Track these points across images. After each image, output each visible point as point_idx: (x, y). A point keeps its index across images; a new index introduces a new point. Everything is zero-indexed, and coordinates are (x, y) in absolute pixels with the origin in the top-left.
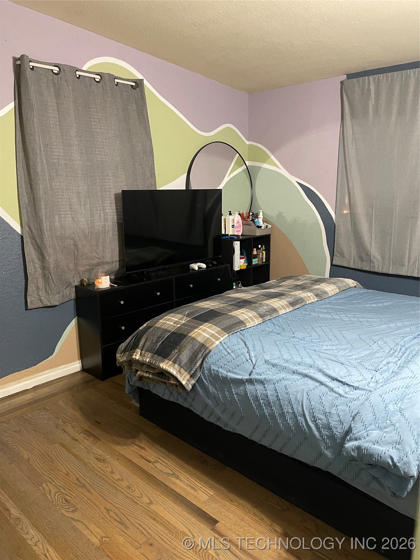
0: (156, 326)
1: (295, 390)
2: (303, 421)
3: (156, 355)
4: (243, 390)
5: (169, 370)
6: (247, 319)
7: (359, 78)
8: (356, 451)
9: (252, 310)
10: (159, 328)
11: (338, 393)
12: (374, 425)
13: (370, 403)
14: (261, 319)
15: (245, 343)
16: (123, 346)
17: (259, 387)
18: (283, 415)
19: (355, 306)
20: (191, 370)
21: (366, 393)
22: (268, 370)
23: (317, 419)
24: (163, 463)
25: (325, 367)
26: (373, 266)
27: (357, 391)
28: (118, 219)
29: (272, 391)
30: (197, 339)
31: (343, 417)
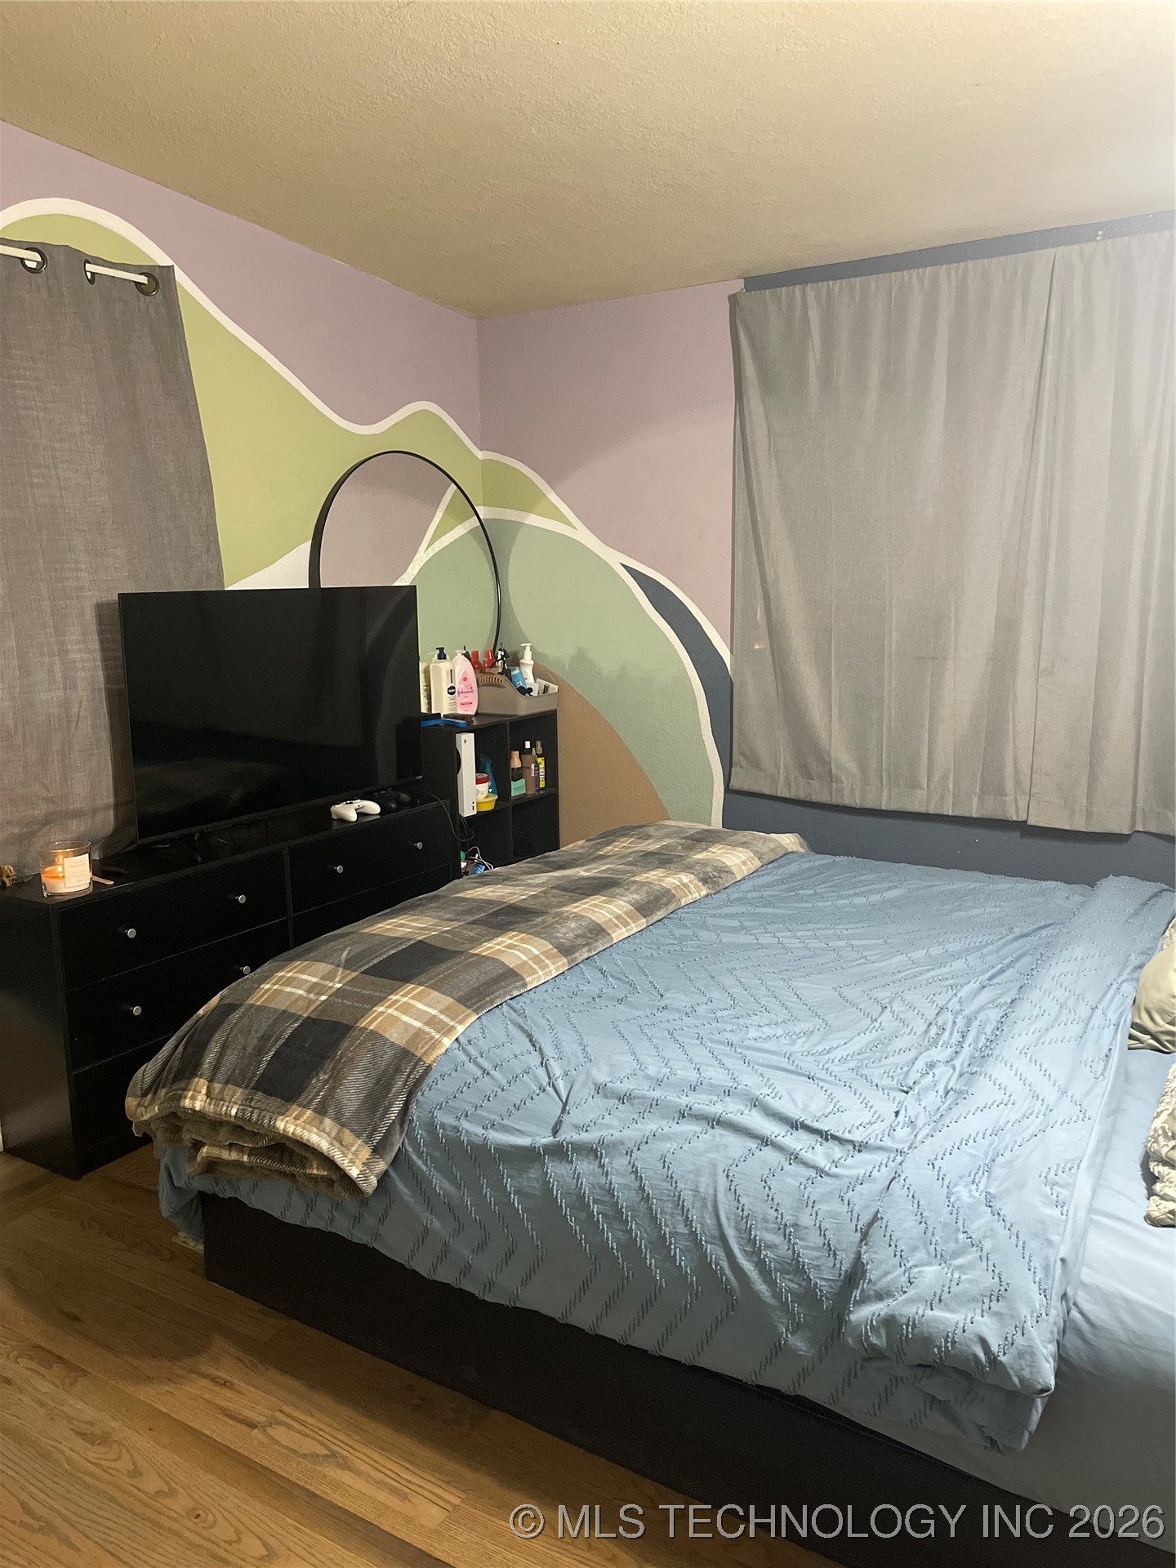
0: (250, 1001)
1: (691, 1168)
2: (722, 1255)
3: (260, 1094)
4: (537, 1179)
5: (305, 1138)
6: (526, 962)
7: (779, 289)
8: (883, 1332)
9: (537, 934)
10: (261, 1009)
11: (813, 1167)
12: (924, 1251)
13: (906, 1188)
14: (565, 960)
15: (530, 1037)
16: (147, 1072)
17: (585, 1167)
18: (661, 1243)
19: (811, 905)
20: (374, 1130)
21: (889, 1158)
22: (606, 1115)
23: (760, 1246)
24: (295, 1424)
25: (766, 1091)
26: (837, 791)
27: (865, 1156)
28: (108, 679)
29: (623, 1175)
30: (387, 1035)
31: (834, 1235)
